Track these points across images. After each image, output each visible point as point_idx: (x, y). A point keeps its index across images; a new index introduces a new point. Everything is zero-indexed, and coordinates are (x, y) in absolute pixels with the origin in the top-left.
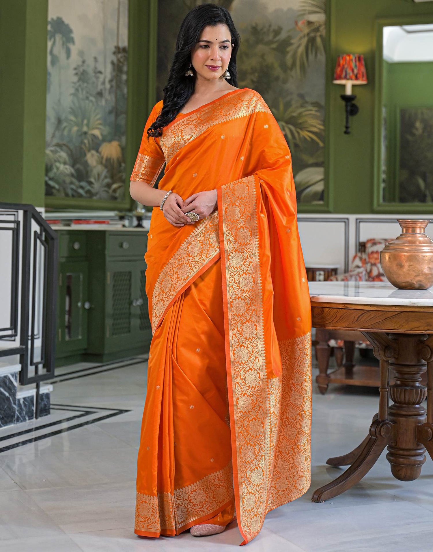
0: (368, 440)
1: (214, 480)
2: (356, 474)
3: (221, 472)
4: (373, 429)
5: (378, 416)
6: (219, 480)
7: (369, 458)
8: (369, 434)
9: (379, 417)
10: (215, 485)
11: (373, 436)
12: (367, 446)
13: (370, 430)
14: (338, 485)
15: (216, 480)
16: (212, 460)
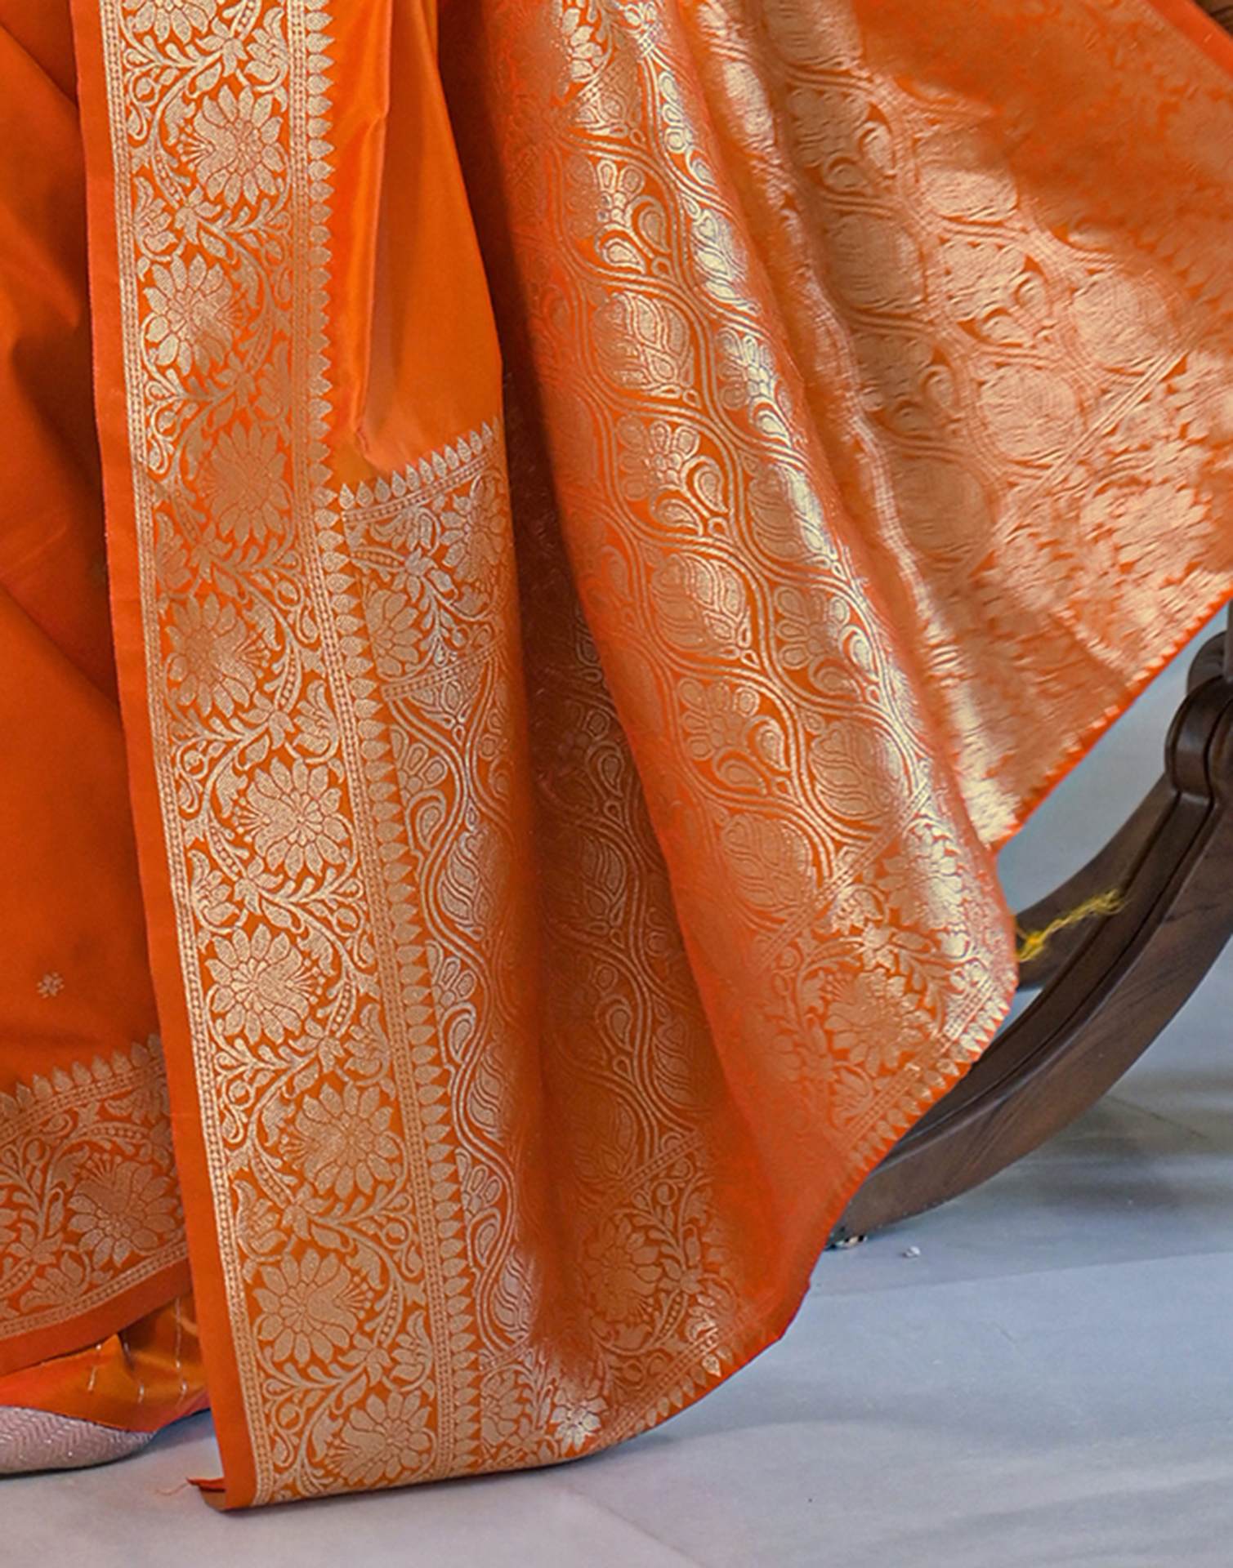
0: (1155, 819)
1: (75, 1116)
2: (1074, 1055)
3: (121, 1064)
4: (1190, 745)
5: (1221, 652)
6: (104, 1115)
7: (1164, 936)
8: (1162, 781)
9: (1226, 658)
10: (80, 1147)
11: (1188, 790)
12: (1152, 855)
13: (1171, 751)
14: (954, 1130)
15: (88, 1116)
16: (50, 985)
